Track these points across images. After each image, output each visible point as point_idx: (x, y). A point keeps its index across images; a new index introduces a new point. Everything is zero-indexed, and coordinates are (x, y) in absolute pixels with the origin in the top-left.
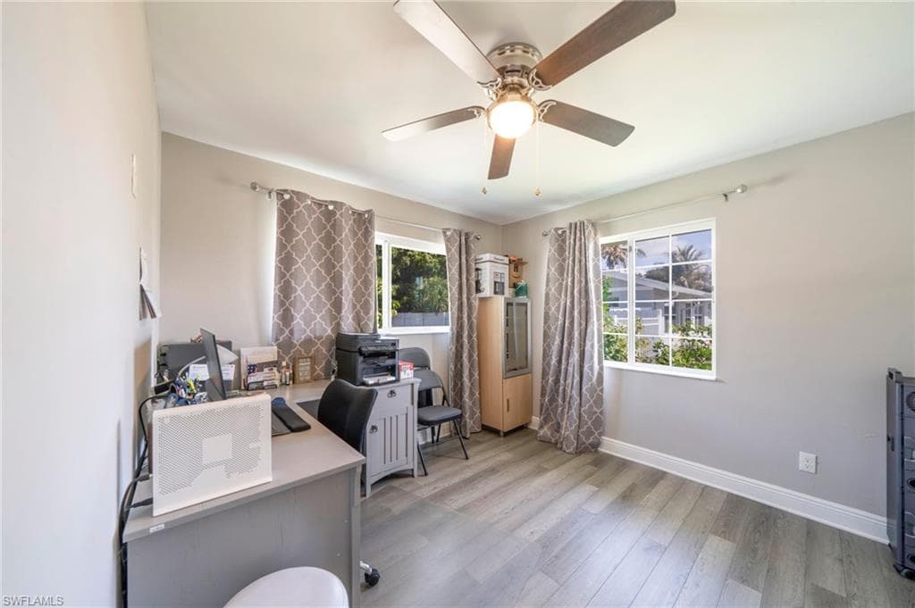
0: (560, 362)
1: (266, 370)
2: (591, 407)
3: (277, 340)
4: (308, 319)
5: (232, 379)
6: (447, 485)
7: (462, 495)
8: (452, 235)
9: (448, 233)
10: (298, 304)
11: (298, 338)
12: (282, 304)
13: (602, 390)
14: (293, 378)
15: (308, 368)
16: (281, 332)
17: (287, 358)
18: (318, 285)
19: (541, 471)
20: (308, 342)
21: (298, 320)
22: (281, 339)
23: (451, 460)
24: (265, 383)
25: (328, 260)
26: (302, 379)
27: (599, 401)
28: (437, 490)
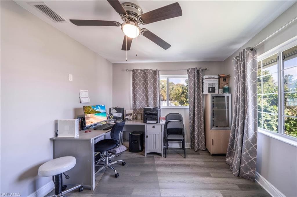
0: (235, 126)
1: (129, 116)
2: (247, 154)
3: (133, 108)
4: (141, 103)
5: (121, 117)
6: (166, 163)
7: (166, 168)
8: (191, 71)
9: (190, 70)
10: (138, 99)
11: (138, 108)
12: (134, 99)
13: (256, 146)
14: (136, 118)
15: (140, 116)
16: (134, 106)
17: (136, 113)
18: (143, 93)
19: (208, 175)
20: (140, 109)
21: (138, 103)
22: (134, 108)
23: (180, 156)
24: (129, 119)
25: (145, 86)
26: (138, 119)
27: (254, 152)
28: (162, 163)
